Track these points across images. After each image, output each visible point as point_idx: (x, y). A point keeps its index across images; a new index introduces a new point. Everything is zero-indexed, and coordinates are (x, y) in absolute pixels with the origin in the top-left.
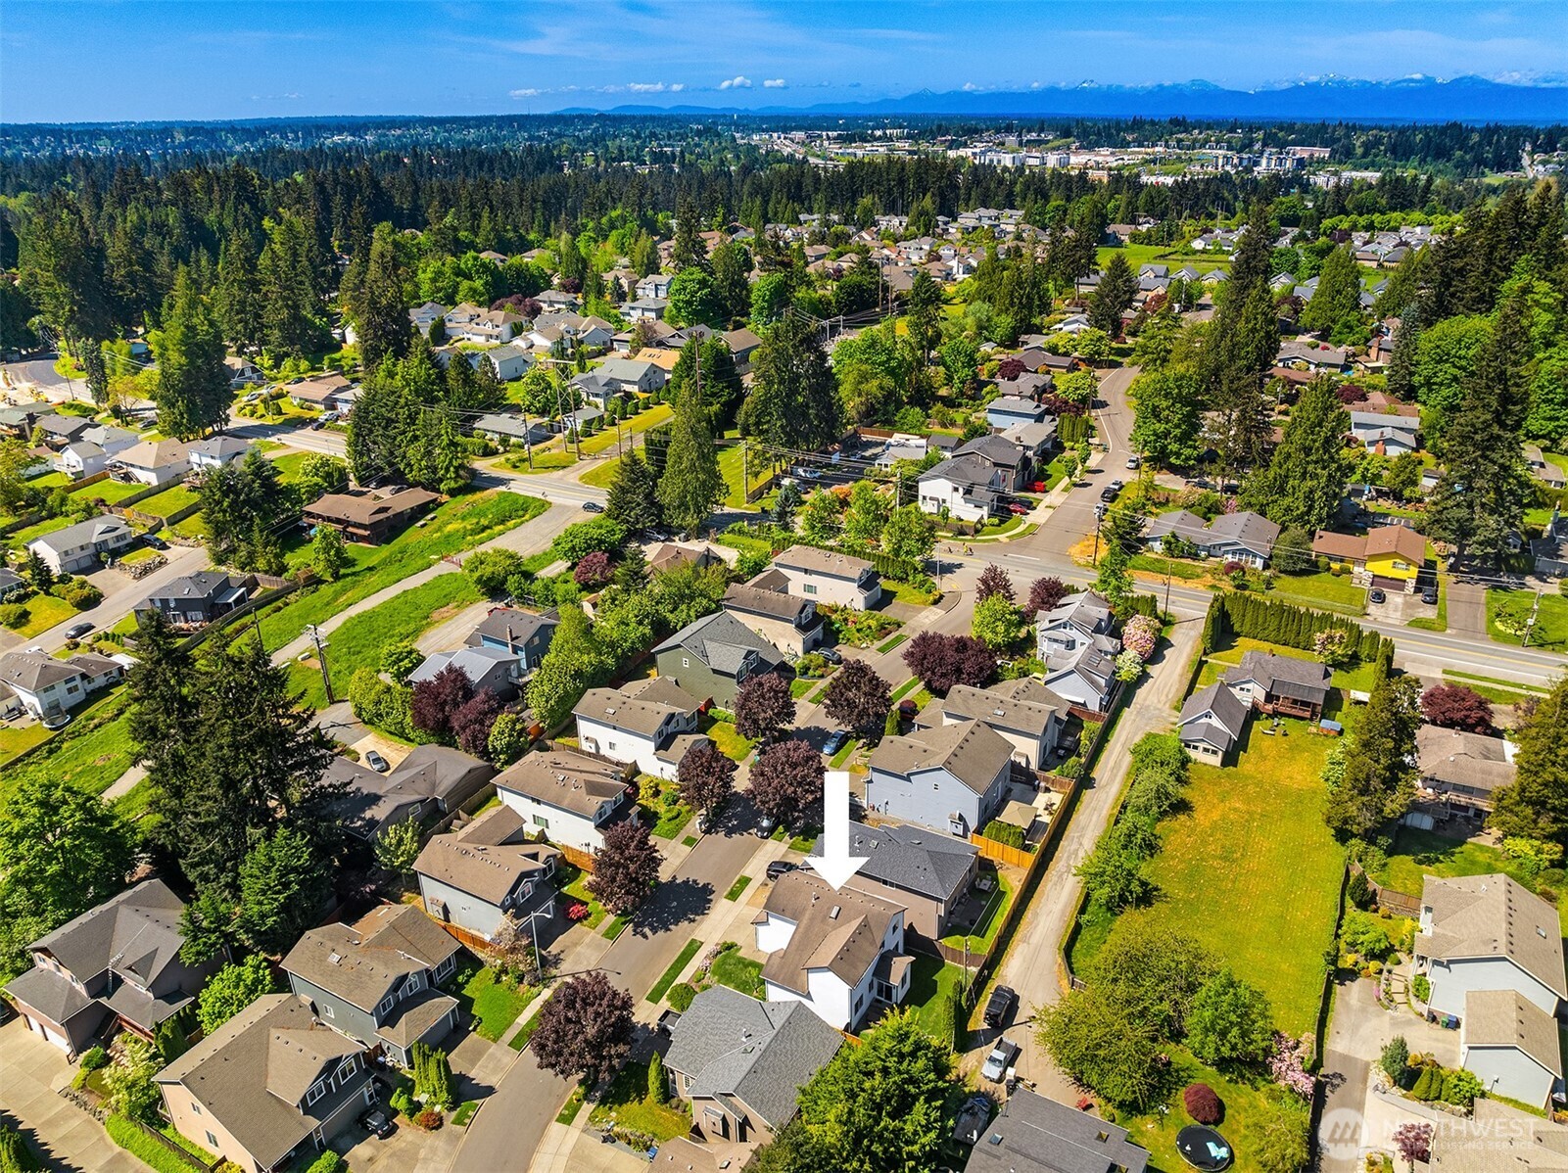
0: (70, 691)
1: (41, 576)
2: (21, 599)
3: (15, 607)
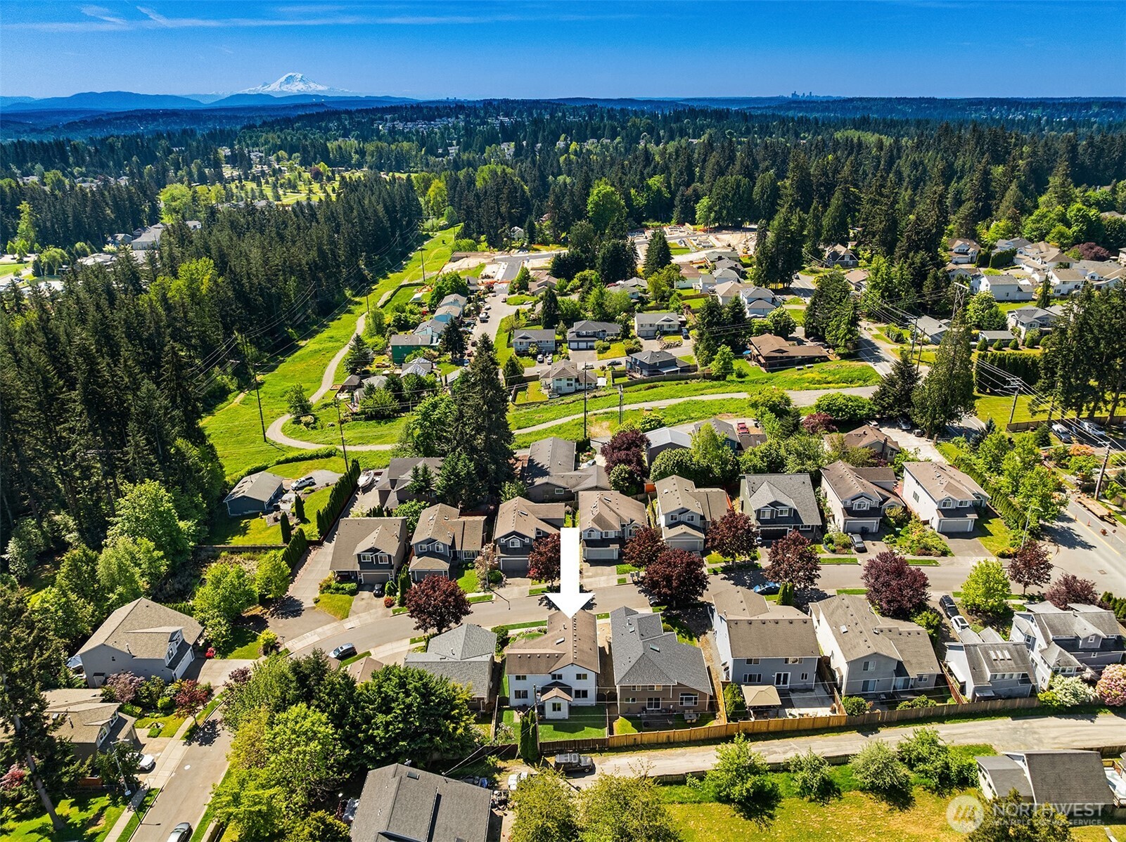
0: (568, 385)
1: (626, 333)
2: (612, 341)
3: (606, 344)
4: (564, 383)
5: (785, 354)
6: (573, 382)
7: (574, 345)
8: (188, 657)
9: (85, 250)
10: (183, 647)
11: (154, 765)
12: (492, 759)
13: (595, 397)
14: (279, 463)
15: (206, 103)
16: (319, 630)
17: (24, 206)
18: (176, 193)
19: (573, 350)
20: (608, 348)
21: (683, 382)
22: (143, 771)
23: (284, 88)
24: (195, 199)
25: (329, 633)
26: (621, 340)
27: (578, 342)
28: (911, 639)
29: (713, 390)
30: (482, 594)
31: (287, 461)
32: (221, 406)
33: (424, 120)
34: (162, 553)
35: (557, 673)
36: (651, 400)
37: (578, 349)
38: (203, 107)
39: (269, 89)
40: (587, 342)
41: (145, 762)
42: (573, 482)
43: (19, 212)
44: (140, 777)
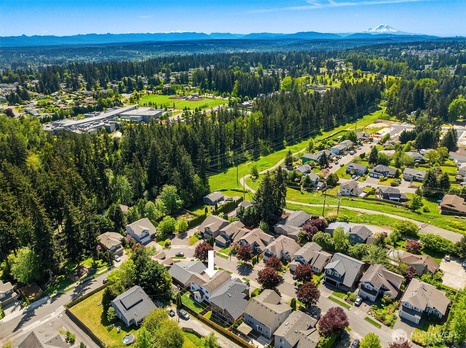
1: (397, 175)
2: (389, 177)
3: (386, 178)
4: (346, 190)
5: (452, 208)
6: (349, 191)
7: (372, 175)
8: (148, 238)
9: (247, 99)
10: (147, 235)
11: (120, 261)
12: (171, 301)
13: (352, 200)
14: (231, 190)
15: (343, 37)
16: (182, 246)
17: (236, 82)
18: (287, 80)
19: (371, 177)
20: (386, 180)
21: (394, 206)
22: (116, 261)
23: (377, 31)
24: (293, 83)
25: (183, 248)
26: (394, 178)
27: (374, 174)
28: (308, 342)
29: (400, 214)
30: (227, 256)
31: (234, 190)
32: (242, 164)
33: (427, 49)
34: (166, 207)
35: (201, 287)
36: (369, 209)
37: (373, 177)
38: (341, 38)
39: (371, 31)
40: (378, 175)
41: (118, 259)
42: (291, 230)
43: (235, 83)
44: (114, 261)
